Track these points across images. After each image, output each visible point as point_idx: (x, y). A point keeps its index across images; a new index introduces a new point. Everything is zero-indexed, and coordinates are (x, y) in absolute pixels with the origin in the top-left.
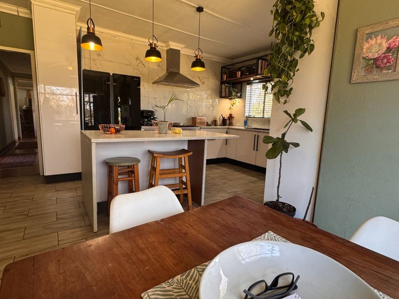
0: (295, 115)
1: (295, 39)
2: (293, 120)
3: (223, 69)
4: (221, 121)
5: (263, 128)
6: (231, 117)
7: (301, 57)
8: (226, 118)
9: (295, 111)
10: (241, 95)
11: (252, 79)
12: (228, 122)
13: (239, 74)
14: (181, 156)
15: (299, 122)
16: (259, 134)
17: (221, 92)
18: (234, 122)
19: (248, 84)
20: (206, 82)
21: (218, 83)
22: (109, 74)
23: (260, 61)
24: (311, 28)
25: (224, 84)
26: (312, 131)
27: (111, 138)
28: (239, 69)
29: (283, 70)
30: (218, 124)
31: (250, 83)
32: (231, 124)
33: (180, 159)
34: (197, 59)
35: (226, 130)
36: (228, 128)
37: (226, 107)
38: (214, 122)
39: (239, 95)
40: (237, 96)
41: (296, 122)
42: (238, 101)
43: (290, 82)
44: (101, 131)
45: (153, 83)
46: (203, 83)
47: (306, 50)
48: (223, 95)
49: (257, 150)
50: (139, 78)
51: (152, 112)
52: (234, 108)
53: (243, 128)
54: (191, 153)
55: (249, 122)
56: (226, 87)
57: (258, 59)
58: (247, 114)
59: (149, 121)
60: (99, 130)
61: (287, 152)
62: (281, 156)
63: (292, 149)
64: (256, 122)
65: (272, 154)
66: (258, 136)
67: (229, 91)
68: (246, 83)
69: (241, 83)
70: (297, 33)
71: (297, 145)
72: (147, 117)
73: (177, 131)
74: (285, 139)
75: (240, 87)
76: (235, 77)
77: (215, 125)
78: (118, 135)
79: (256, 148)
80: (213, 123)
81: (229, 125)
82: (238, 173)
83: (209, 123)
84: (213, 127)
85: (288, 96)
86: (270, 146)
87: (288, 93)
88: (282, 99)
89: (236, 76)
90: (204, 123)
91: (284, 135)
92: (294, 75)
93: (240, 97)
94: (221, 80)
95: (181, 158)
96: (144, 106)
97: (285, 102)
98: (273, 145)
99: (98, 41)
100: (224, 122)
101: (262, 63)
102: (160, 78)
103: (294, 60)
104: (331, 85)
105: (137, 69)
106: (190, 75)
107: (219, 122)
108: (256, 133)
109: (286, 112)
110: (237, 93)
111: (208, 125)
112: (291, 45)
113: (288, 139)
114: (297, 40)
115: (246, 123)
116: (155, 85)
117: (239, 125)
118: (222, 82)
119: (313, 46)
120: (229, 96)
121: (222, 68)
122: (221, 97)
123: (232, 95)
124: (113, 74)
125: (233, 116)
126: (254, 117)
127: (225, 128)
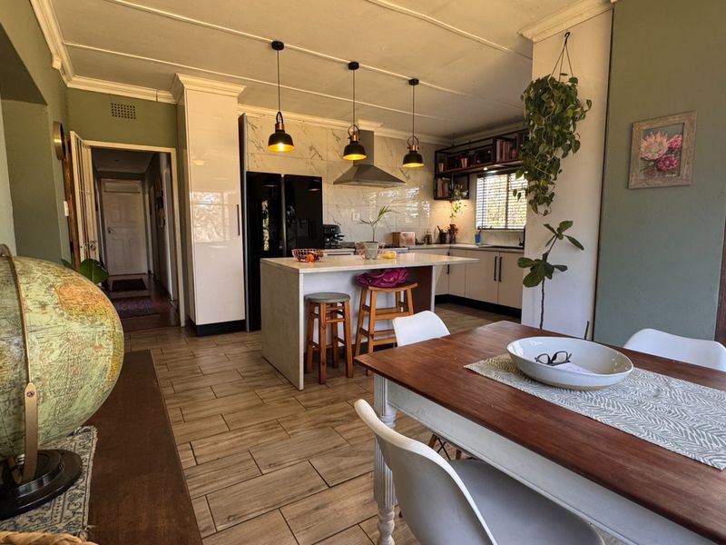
0: (559, 229)
1: (555, 136)
2: (557, 236)
3: (438, 154)
4: (437, 236)
5: (507, 245)
6: (453, 229)
7: (564, 156)
8: (444, 231)
9: (561, 224)
10: (468, 195)
11: (485, 169)
12: (448, 237)
13: (465, 162)
14: (398, 290)
15: (565, 238)
16: (502, 255)
17: (436, 191)
18: (458, 236)
19: (479, 177)
20: (412, 177)
21: (430, 176)
22: (280, 175)
23: (498, 143)
24: (574, 119)
25: (441, 178)
26: (583, 249)
27: (309, 267)
28: (465, 154)
29: (541, 174)
30: (434, 241)
31: (482, 175)
32: (453, 241)
33: (398, 295)
34: (411, 151)
35: (447, 251)
36: (451, 248)
37: (445, 214)
38: (427, 239)
39: (465, 194)
40: (461, 195)
41: (561, 238)
42: (463, 204)
43: (550, 187)
44: (295, 259)
45: (335, 183)
46: (408, 178)
47: (570, 146)
48: (440, 195)
49: (500, 281)
50: (320, 179)
51: (335, 227)
52: (458, 215)
53: (474, 246)
54: (416, 285)
55: (483, 237)
56: (444, 182)
57: (495, 139)
58: (479, 224)
59: (332, 241)
60: (292, 256)
61: (550, 278)
62: (543, 283)
63: (557, 274)
64: (496, 235)
65: (532, 281)
66: (501, 258)
67: (449, 189)
68: (476, 174)
69: (468, 175)
70: (557, 128)
71: (563, 268)
72: (329, 236)
73: (390, 255)
74: (548, 261)
75: (466, 181)
76: (458, 167)
77: (429, 243)
78: (316, 263)
79: (498, 276)
80: (424, 240)
81: (450, 243)
82: (469, 317)
83: (419, 241)
84: (425, 246)
85: (548, 205)
86: (527, 271)
87: (548, 200)
88: (541, 209)
89: (460, 165)
90: (411, 240)
91: (545, 256)
92: (555, 179)
93: (467, 198)
94: (435, 171)
95: (400, 293)
96: (327, 220)
97: (546, 213)
98: (531, 269)
99: (288, 140)
100: (442, 238)
101: (501, 145)
102: (344, 174)
103: (554, 159)
104: (605, 190)
105: (312, 164)
106: (388, 167)
107: (434, 238)
108: (497, 254)
109: (547, 226)
110: (462, 191)
111: (417, 243)
112: (549, 142)
113: (550, 261)
114: (558, 136)
115: (478, 238)
116: (337, 186)
117: (466, 241)
118: (437, 175)
119: (578, 144)
120: (450, 197)
121: (436, 152)
122: (436, 198)
123: (454, 194)
124: (285, 176)
125: (456, 227)
126: (491, 229)
127: (447, 248)
